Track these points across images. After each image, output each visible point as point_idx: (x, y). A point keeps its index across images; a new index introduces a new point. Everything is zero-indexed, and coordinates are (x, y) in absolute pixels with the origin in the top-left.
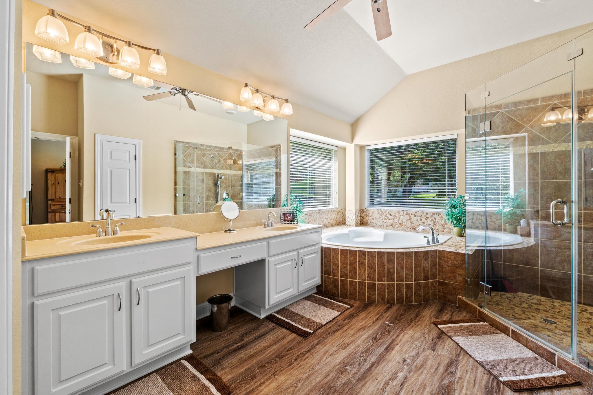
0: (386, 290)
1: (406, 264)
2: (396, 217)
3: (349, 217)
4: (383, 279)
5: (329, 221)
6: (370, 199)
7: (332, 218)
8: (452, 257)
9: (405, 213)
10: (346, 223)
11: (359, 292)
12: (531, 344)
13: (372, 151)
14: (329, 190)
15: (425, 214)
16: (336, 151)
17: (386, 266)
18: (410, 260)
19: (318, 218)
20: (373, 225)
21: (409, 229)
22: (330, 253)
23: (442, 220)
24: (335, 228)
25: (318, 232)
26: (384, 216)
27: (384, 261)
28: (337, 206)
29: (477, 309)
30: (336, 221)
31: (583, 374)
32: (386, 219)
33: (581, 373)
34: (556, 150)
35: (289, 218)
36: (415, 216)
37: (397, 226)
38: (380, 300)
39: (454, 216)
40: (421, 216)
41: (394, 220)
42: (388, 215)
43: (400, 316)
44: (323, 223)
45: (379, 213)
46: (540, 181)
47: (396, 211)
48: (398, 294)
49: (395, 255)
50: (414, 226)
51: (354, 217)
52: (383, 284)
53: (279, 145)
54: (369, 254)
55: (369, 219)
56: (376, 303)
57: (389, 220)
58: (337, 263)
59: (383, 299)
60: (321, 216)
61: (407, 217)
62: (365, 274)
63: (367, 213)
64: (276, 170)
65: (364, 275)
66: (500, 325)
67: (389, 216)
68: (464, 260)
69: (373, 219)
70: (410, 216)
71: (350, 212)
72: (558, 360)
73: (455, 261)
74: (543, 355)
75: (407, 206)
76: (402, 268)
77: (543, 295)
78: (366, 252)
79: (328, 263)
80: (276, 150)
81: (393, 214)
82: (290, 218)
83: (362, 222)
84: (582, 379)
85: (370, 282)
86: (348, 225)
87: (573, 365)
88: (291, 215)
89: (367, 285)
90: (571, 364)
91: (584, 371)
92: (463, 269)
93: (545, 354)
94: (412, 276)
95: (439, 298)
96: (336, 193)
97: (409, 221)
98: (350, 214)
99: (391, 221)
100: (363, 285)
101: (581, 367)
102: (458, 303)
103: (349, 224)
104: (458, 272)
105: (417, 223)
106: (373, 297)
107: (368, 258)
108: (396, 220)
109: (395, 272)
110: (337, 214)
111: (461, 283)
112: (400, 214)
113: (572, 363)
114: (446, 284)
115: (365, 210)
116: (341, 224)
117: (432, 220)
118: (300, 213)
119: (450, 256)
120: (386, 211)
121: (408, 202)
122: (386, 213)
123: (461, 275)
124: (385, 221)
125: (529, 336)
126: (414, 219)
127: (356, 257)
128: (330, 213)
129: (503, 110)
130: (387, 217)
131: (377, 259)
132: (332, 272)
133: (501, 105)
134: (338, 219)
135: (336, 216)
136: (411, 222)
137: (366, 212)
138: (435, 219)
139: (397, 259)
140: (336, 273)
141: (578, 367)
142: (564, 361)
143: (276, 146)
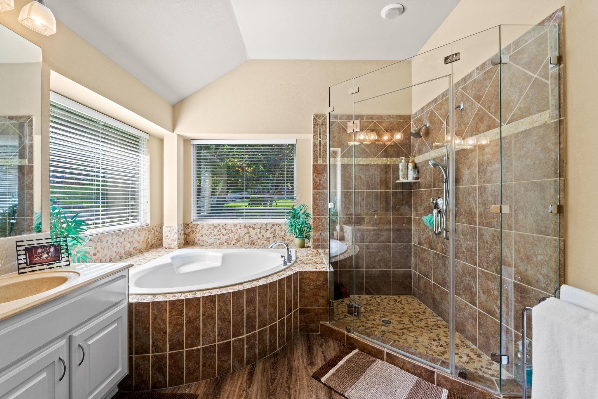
0: (245, 346)
1: (269, 300)
2: (232, 231)
3: (167, 236)
4: (241, 331)
5: (136, 245)
6: (197, 210)
7: (140, 240)
8: (314, 278)
9: (243, 226)
10: (164, 245)
11: (204, 365)
12: (408, 366)
13: (200, 147)
14: (134, 199)
15: (264, 226)
16: (148, 140)
17: (245, 311)
18: (273, 293)
19: (114, 244)
20: (202, 243)
21: (247, 244)
22: (149, 312)
23: (282, 231)
24: (146, 255)
25: (123, 277)
26: (216, 231)
27: (243, 304)
28: (148, 222)
29: (344, 334)
30: (147, 243)
31: (463, 388)
32: (219, 235)
33: (461, 387)
34: (376, 163)
35: (45, 256)
36: (254, 229)
37: (233, 242)
38: (237, 364)
39: (298, 226)
40: (261, 228)
41: (230, 235)
42: (222, 230)
43: (272, 383)
44: (124, 250)
45: (210, 228)
46: (365, 191)
47: (232, 224)
48: (260, 346)
49: (257, 291)
50: (253, 241)
51: (176, 235)
52: (241, 338)
53: (29, 118)
54: (220, 299)
55: (197, 237)
56: (231, 371)
57: (224, 235)
58: (163, 326)
59: (241, 361)
60: (121, 240)
61: (245, 231)
62: (214, 332)
63: (194, 229)
64: (20, 162)
65: (212, 334)
66: (373, 350)
67: (224, 231)
68: (326, 279)
69: (202, 236)
70: (248, 229)
71: (169, 229)
72: (437, 377)
73: (318, 282)
74: (421, 375)
75: (245, 217)
76: (265, 307)
77: (367, 294)
78: (215, 298)
79: (145, 331)
80: (21, 126)
81: (228, 228)
82: (47, 258)
83: (187, 241)
84: (463, 393)
85: (222, 342)
86: (166, 248)
87: (453, 380)
88: (52, 249)
89: (217, 348)
90: (450, 379)
91: (464, 385)
92: (325, 290)
93: (424, 373)
94: (276, 314)
95: (301, 330)
96: (147, 202)
97: (247, 235)
98: (169, 231)
99: (226, 237)
100: (211, 351)
101: (461, 381)
102: (321, 330)
103: (167, 246)
104: (320, 294)
105: (256, 236)
106: (226, 365)
107: (219, 305)
108: (231, 235)
109: (256, 315)
110: (148, 233)
111: (324, 306)
112: (237, 228)
113: (452, 378)
114: (308, 311)
115: (190, 225)
116: (155, 246)
117: (272, 232)
118: (75, 241)
119: (312, 276)
120: (219, 225)
121: (245, 213)
122: (220, 227)
123: (323, 297)
124: (218, 237)
125: (405, 356)
126: (253, 233)
127: (200, 308)
128: (136, 233)
129: (339, 121)
130: (220, 231)
131: (233, 303)
132: (152, 346)
133: (338, 115)
134: (150, 240)
135: (147, 236)
136: (249, 237)
137: (192, 228)
138: (275, 230)
139: (259, 296)
140: (161, 346)
141: (458, 382)
142: (444, 377)
143: (21, 117)
